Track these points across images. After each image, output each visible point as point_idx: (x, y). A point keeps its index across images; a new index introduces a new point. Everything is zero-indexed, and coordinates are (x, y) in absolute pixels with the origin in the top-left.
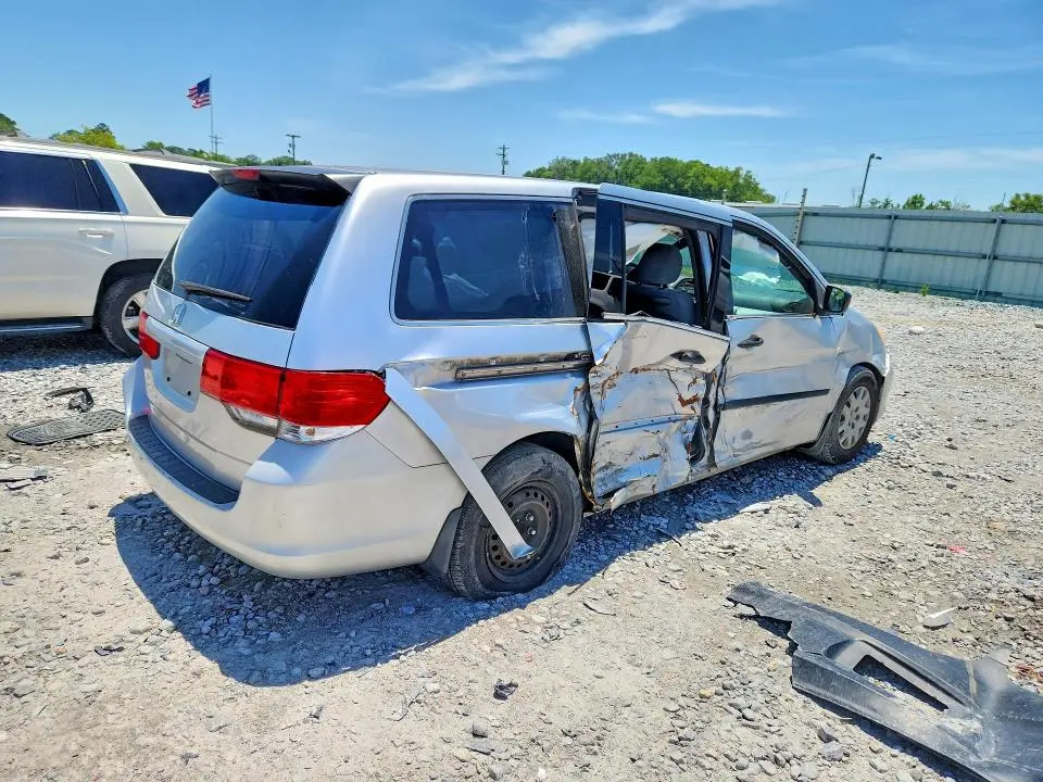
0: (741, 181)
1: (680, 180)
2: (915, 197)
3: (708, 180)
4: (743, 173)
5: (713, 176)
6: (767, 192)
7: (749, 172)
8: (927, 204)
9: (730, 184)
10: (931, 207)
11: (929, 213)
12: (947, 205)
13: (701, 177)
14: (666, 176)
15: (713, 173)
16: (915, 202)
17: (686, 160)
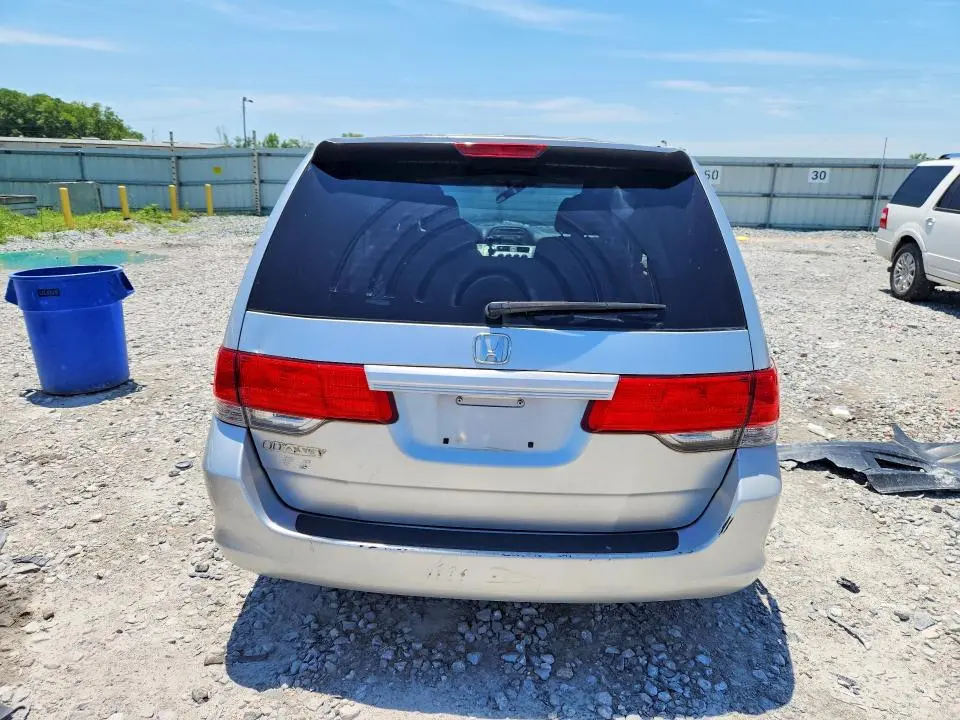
0: (103, 118)
1: (30, 116)
2: (271, 136)
3: (64, 116)
4: (102, 109)
5: (67, 111)
6: (134, 130)
7: (109, 108)
8: (281, 142)
9: (91, 121)
10: (285, 146)
11: (284, 151)
12: (296, 142)
13: (55, 113)
14: (10, 110)
15: (69, 109)
16: (272, 140)
17: (30, 93)
